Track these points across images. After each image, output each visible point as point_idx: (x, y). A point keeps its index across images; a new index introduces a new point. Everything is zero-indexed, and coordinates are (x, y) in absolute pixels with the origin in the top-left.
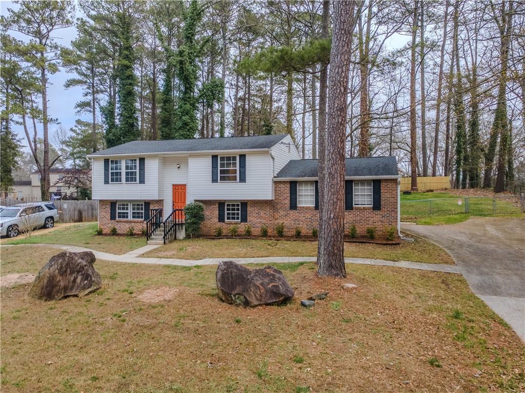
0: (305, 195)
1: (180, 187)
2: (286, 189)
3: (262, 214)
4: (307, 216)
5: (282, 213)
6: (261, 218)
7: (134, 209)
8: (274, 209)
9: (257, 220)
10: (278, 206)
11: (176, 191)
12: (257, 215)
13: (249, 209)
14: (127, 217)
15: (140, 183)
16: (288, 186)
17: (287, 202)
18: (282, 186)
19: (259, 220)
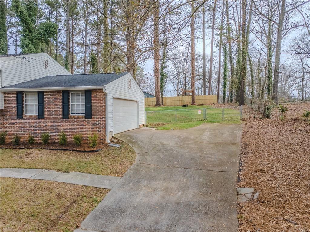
0: (31, 105)
2: (13, 99)
4: (32, 124)
5: (10, 121)
8: (3, 118)
10: (7, 116)
16: (15, 95)
17: (15, 111)
18: (10, 96)
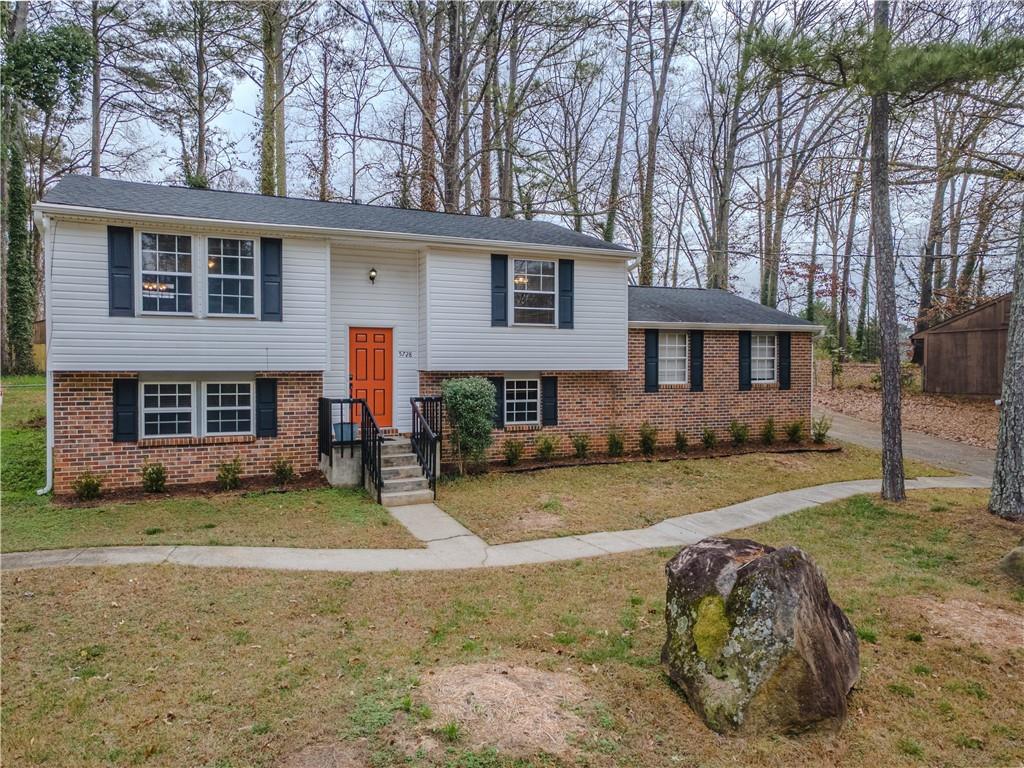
0: (669, 361)
1: (370, 336)
2: (638, 346)
3: (589, 404)
4: (676, 404)
5: (630, 400)
6: (587, 412)
7: (212, 401)
8: (614, 393)
9: (579, 417)
10: (622, 386)
11: (360, 345)
12: (578, 406)
13: (562, 393)
14: (186, 428)
15: (263, 319)
16: (642, 339)
17: (639, 375)
19: (582, 420)
